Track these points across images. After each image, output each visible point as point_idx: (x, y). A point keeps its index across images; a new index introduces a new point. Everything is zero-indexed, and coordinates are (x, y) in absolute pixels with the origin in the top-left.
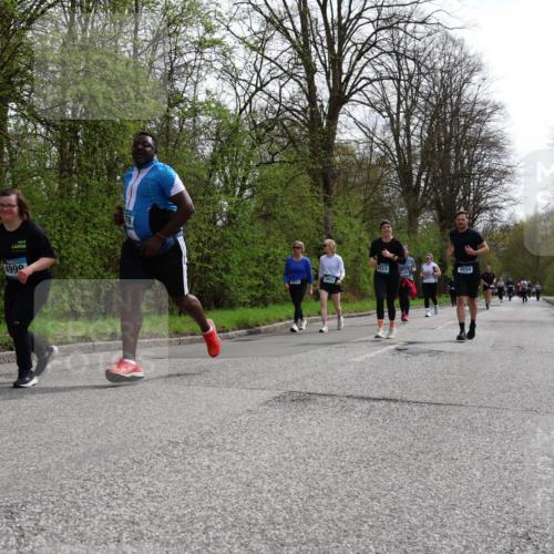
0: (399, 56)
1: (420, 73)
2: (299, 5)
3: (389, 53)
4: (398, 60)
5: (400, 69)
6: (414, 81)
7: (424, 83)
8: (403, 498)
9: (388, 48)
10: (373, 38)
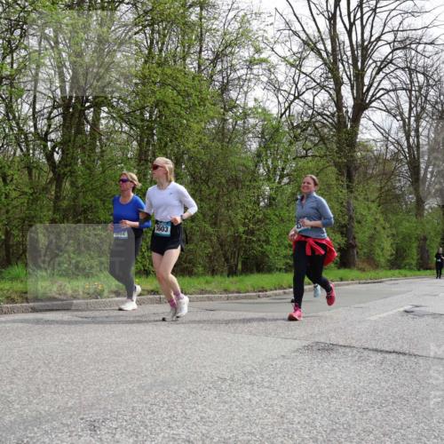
0: (411, 71)
1: (428, 85)
2: (330, 30)
3: (403, 69)
4: (410, 74)
5: (412, 82)
6: (423, 91)
7: (432, 92)
8: (410, 436)
9: (402, 65)
10: (390, 57)
